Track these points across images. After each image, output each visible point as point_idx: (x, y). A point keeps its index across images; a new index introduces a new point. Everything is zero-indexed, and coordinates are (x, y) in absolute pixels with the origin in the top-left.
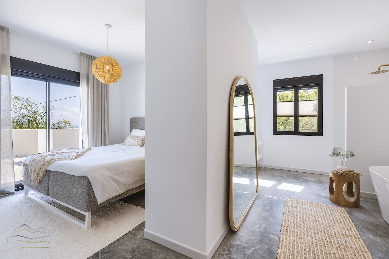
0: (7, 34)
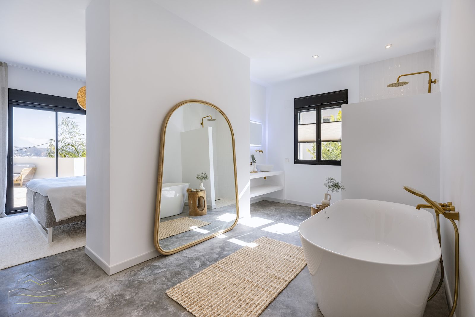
0: (5, 69)
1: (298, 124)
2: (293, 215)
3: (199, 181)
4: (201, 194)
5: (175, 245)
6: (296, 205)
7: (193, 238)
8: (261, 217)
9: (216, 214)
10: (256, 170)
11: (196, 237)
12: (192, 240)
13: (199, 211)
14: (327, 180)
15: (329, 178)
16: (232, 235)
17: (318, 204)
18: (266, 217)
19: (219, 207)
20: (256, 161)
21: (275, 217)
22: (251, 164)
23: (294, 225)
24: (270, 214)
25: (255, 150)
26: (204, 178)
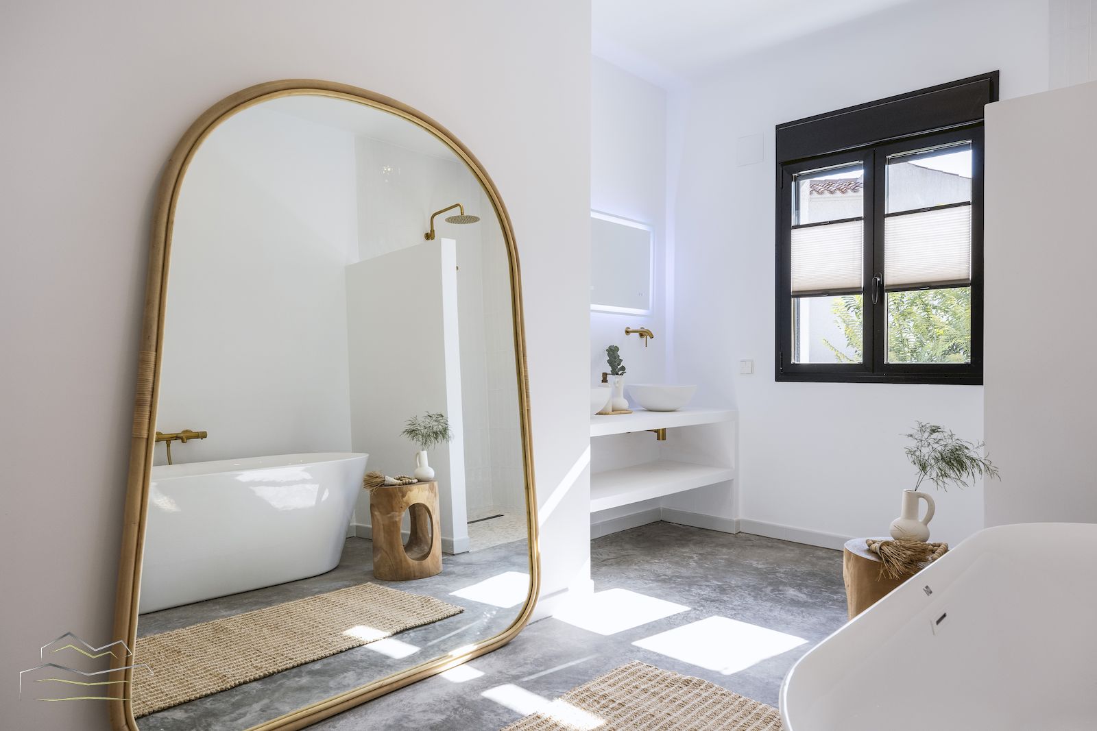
1: (793, 224)
2: (770, 584)
3: (415, 444)
4: (418, 495)
5: (244, 715)
6: (784, 542)
7: (332, 684)
8: (638, 590)
9: (465, 575)
10: (624, 404)
11: (350, 676)
12: (327, 690)
13: (410, 560)
14: (911, 436)
15: (922, 428)
16: (501, 672)
17: (874, 539)
18: (659, 592)
19: (483, 547)
20: (623, 368)
21: (695, 590)
22: (605, 380)
23: (771, 627)
24: (678, 577)
25: (624, 332)
26: (436, 433)
